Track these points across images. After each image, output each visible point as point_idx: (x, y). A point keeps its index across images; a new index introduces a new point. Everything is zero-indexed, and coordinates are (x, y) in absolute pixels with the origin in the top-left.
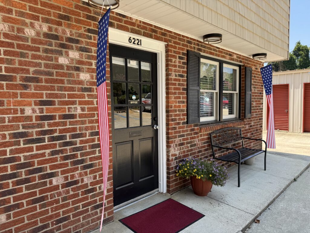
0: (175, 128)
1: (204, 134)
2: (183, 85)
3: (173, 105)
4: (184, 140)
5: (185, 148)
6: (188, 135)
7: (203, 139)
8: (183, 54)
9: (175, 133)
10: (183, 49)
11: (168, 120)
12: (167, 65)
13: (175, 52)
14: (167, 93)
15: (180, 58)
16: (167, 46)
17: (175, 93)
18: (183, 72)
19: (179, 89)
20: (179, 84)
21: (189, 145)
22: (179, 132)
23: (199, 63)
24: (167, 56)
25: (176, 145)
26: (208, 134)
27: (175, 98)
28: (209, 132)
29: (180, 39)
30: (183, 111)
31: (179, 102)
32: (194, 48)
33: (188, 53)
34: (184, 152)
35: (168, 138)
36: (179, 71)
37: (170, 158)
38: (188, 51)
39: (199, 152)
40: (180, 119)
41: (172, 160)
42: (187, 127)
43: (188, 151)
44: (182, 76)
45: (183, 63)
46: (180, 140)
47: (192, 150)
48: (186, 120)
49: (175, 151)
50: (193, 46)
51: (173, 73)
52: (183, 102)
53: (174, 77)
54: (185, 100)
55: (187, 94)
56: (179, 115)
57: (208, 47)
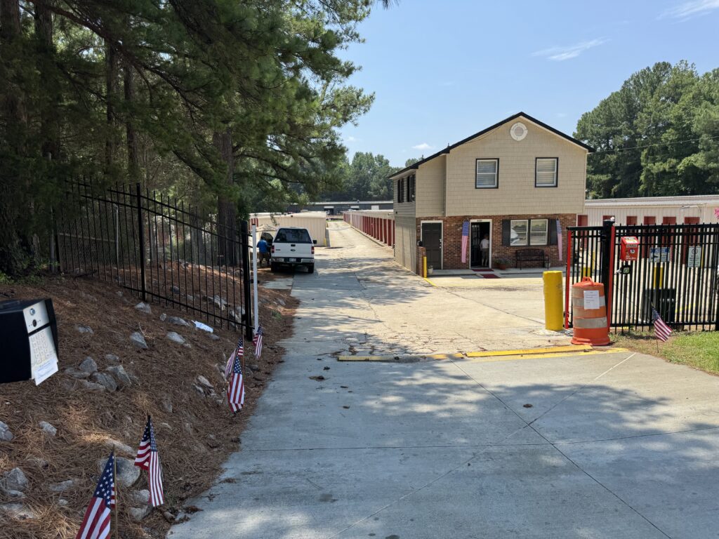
0: (495, 247)
1: (513, 250)
2: (500, 232)
3: (495, 239)
4: (500, 251)
10: (501, 219)
12: (493, 226)
13: (496, 221)
15: (499, 223)
16: (493, 220)
21: (503, 253)
23: (510, 222)
24: (493, 223)
25: (497, 253)
27: (496, 236)
28: (516, 250)
29: (498, 217)
30: (500, 241)
33: (503, 221)
34: (500, 255)
36: (499, 226)
37: (494, 257)
39: (509, 257)
40: (498, 244)
42: (503, 247)
44: (500, 229)
47: (504, 256)
48: (502, 244)
50: (506, 217)
51: (496, 228)
54: (502, 237)
57: (516, 216)
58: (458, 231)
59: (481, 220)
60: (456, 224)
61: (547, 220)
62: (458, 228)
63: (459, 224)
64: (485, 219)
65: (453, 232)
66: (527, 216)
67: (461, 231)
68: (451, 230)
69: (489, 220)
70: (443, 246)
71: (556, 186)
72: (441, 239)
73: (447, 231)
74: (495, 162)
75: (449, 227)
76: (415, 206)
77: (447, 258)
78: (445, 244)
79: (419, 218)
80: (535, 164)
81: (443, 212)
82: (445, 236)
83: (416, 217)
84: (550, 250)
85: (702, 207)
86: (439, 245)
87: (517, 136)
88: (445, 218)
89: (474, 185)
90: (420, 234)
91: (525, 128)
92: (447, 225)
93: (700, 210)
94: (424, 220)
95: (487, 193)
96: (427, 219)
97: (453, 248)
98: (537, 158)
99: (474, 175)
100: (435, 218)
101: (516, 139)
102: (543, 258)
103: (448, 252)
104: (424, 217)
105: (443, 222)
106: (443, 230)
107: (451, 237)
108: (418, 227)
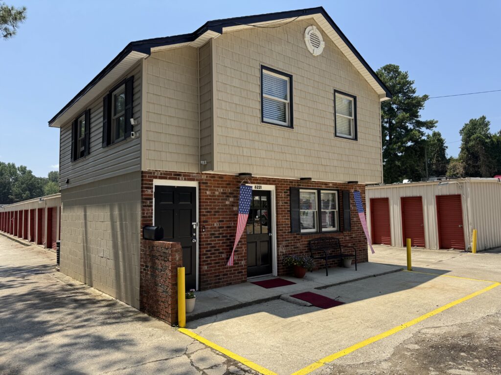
0: (282, 235)
1: (305, 241)
2: (287, 208)
3: (281, 221)
4: (289, 243)
5: (289, 249)
6: (291, 240)
7: (304, 244)
8: (287, 190)
9: (283, 238)
10: (287, 187)
11: (277, 230)
12: (277, 198)
13: (281, 190)
14: (277, 214)
15: (285, 192)
16: (276, 187)
17: (282, 214)
18: (287, 200)
19: (285, 211)
20: (285, 208)
21: (293, 247)
22: (286, 238)
23: (299, 192)
24: (277, 192)
25: (283, 246)
26: (308, 241)
27: (282, 217)
29: (284, 182)
30: (288, 224)
31: (285, 219)
32: (295, 185)
33: (290, 189)
34: (289, 251)
35: (278, 241)
36: (284, 200)
37: (280, 254)
38: (290, 188)
39: (301, 253)
40: (285, 230)
41: (281, 255)
42: (291, 235)
43: (292, 251)
44: (287, 203)
45: (287, 195)
46: (286, 243)
47: (295, 251)
48: (290, 231)
49: (283, 250)
50: (294, 184)
51: (281, 202)
53: (281, 204)
54: (289, 218)
55: (290, 214)
56: (285, 227)
57: (305, 182)
58: (227, 205)
59: (260, 187)
60: (223, 190)
61: (336, 192)
62: (226, 200)
63: (228, 191)
64: (266, 184)
65: (217, 208)
66: (318, 184)
67: (233, 206)
68: (214, 202)
69: (271, 188)
70: (200, 238)
71: (356, 138)
72: (195, 222)
73: (208, 205)
74: (285, 81)
75: (210, 196)
76: (140, 143)
77: (208, 264)
78: (204, 232)
79: (149, 172)
80: (333, 98)
81: (203, 162)
82: (204, 215)
83: (143, 169)
84: (343, 238)
85: (463, 183)
86: (191, 235)
87: (313, 47)
88: (204, 177)
89: (259, 115)
90: (150, 211)
91: (320, 38)
92: (206, 193)
93: (461, 186)
94: (161, 178)
95: (279, 134)
96: (168, 176)
97: (218, 240)
98: (335, 91)
99: (258, 95)
100: (184, 176)
101: (312, 52)
102: (339, 251)
103: (210, 251)
104: (162, 172)
105: (199, 186)
106: (200, 202)
107: (214, 218)
108: (146, 193)
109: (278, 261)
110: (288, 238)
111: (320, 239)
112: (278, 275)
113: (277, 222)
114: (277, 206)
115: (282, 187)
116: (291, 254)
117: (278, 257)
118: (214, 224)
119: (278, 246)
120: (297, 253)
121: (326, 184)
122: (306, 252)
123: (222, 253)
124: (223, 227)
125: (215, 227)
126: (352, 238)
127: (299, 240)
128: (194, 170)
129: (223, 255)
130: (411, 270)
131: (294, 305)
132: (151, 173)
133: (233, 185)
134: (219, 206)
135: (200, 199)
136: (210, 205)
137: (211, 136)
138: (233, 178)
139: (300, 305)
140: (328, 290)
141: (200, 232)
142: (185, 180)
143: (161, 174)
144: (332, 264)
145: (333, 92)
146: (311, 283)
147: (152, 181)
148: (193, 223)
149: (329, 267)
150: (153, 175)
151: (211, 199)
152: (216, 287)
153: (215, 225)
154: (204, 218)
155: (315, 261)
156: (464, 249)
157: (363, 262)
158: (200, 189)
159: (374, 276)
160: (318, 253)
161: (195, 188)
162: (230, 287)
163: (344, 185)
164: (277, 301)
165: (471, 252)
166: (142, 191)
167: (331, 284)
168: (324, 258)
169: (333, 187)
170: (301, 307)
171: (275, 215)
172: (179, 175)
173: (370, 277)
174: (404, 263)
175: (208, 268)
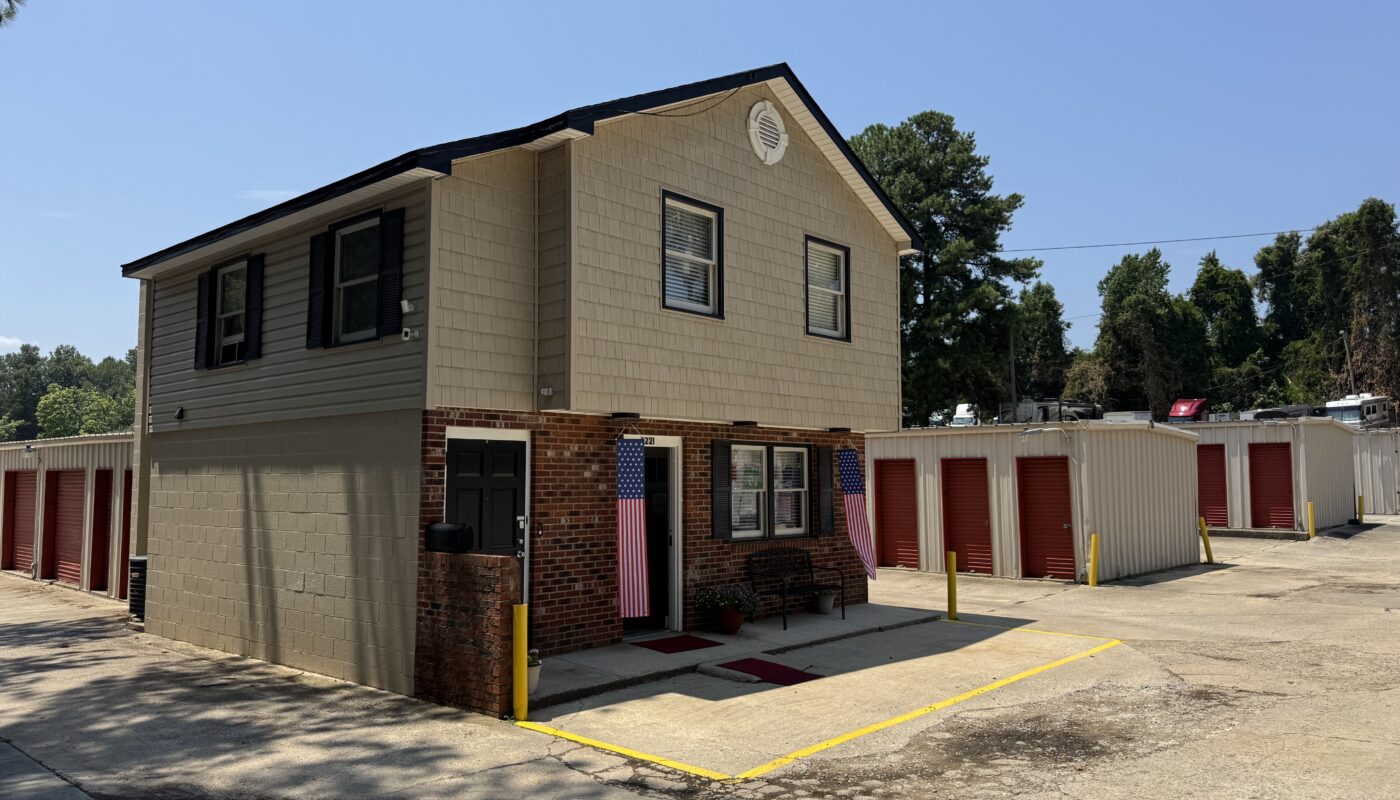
0: (695, 544)
1: (739, 556)
2: (706, 486)
3: (692, 513)
4: (707, 561)
5: (708, 572)
6: (712, 554)
7: (737, 563)
8: (706, 446)
9: (696, 550)
10: (706, 440)
11: (684, 533)
12: (685, 463)
14: (685, 497)
15: (701, 452)
16: (684, 440)
17: (695, 498)
18: (706, 469)
19: (700, 492)
20: (700, 486)
22: (701, 550)
24: (685, 452)
26: (746, 556)
27: (695, 503)
28: (748, 553)
29: (701, 429)
30: (706, 520)
31: (701, 509)
32: (722, 435)
35: (685, 557)
36: (700, 469)
37: (688, 583)
38: (712, 441)
39: (731, 581)
41: (690, 587)
42: (712, 543)
43: (713, 578)
44: (704, 475)
45: (706, 458)
46: (702, 561)
47: (719, 577)
49: (695, 575)
50: (720, 433)
51: (693, 473)
52: (707, 509)
53: (693, 477)
54: (709, 506)
55: (712, 497)
56: (701, 527)
57: (744, 430)
58: (585, 480)
59: (652, 440)
60: (580, 448)
61: (804, 450)
62: (585, 468)
63: (589, 448)
64: (665, 434)
65: (567, 485)
66: (768, 433)
67: (597, 480)
68: (562, 474)
69: (672, 442)
70: (532, 549)
71: (847, 338)
72: (523, 514)
73: (550, 480)
74: (709, 220)
75: (554, 460)
76: (424, 353)
77: (547, 604)
78: (540, 536)
79: (439, 413)
80: (803, 254)
81: (545, 392)
82: (542, 501)
83: (429, 407)
84: (819, 550)
85: (1073, 431)
86: (515, 542)
87: (765, 147)
88: (542, 420)
89: (659, 294)
90: (440, 492)
91: (781, 126)
92: (546, 454)
93: (1068, 438)
94: (461, 423)
95: (695, 330)
96: (474, 420)
97: (569, 554)
98: (808, 238)
99: (657, 251)
100: (505, 418)
101: (762, 157)
102: (807, 578)
103: (551, 576)
104: (462, 411)
105: (533, 440)
106: (533, 474)
107: (561, 507)
108: (433, 455)
109: (685, 598)
110: (706, 549)
111: (771, 551)
112: (684, 629)
113: (685, 515)
114: (685, 480)
115: (695, 440)
116: (712, 584)
117: (685, 592)
118: (560, 520)
119: (685, 568)
120: (724, 582)
121: (785, 433)
122: (742, 580)
123: (575, 580)
124: (577, 527)
125: (563, 527)
126: (836, 549)
127: (727, 553)
128: (522, 405)
129: (577, 585)
130: (956, 619)
131: (727, 682)
132: (442, 414)
133: (600, 436)
134: (570, 481)
135: (533, 467)
136: (554, 480)
137: (564, 337)
138: (599, 423)
139: (738, 680)
140: (788, 655)
141: (532, 535)
142: (506, 427)
143: (461, 415)
144: (794, 606)
145: (803, 240)
146: (753, 643)
147: (444, 430)
148: (519, 518)
149: (789, 613)
150: (446, 418)
151: (555, 467)
152: (561, 652)
153: (563, 522)
154: (540, 508)
155: (762, 600)
156: (1073, 577)
157: (858, 602)
158: (533, 446)
159: (880, 630)
160: (766, 583)
161: (524, 443)
162: (590, 651)
163: (822, 436)
164: (691, 676)
165: (1087, 583)
166: (425, 452)
167: (794, 644)
168: (781, 593)
169: (800, 440)
170: (741, 684)
171: (681, 500)
172: (496, 417)
173: (871, 631)
174: (943, 607)
175: (547, 612)
